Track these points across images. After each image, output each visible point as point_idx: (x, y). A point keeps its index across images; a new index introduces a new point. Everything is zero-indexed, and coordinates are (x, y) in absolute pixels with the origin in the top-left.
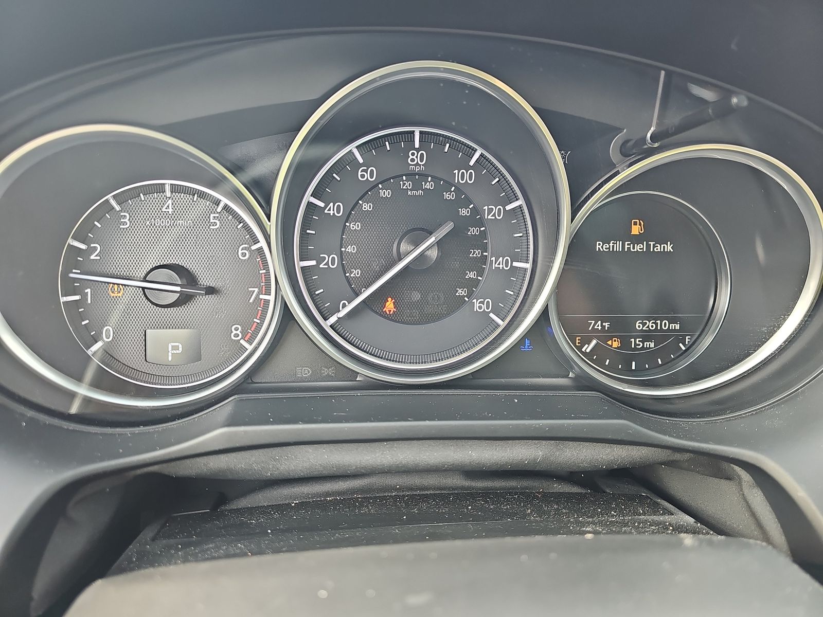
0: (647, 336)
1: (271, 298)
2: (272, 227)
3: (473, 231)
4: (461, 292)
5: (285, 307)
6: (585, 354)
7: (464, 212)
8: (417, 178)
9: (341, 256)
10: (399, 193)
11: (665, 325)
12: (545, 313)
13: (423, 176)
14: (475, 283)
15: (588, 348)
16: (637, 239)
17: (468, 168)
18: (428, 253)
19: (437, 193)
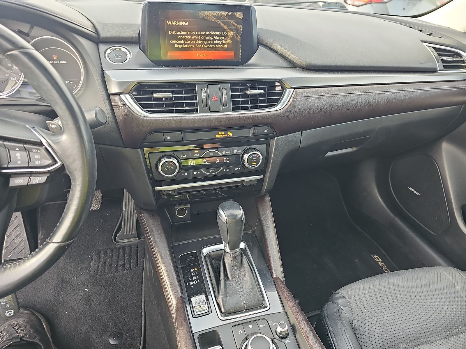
11: (68, 82)
14: (11, 72)
16: (55, 60)
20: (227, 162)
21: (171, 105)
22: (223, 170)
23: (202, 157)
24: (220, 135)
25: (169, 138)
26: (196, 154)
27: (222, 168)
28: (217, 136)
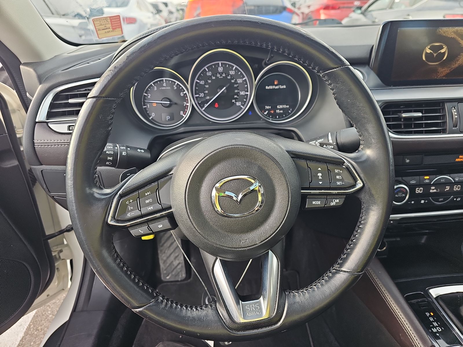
0: (280, 109)
1: (189, 104)
2: (189, 86)
3: (236, 86)
4: (233, 101)
5: (193, 105)
6: (265, 115)
7: (233, 81)
8: (221, 74)
9: (204, 93)
10: (217, 78)
11: (285, 106)
12: (252, 103)
13: (222, 73)
14: (237, 98)
15: (266, 113)
16: (276, 85)
17: (233, 70)
18: (224, 91)
19: (226, 76)
20: (458, 190)
21: (420, 125)
22: (453, 198)
23: (432, 183)
24: (461, 158)
25: (408, 161)
26: (426, 180)
27: (452, 196)
28: (457, 160)
